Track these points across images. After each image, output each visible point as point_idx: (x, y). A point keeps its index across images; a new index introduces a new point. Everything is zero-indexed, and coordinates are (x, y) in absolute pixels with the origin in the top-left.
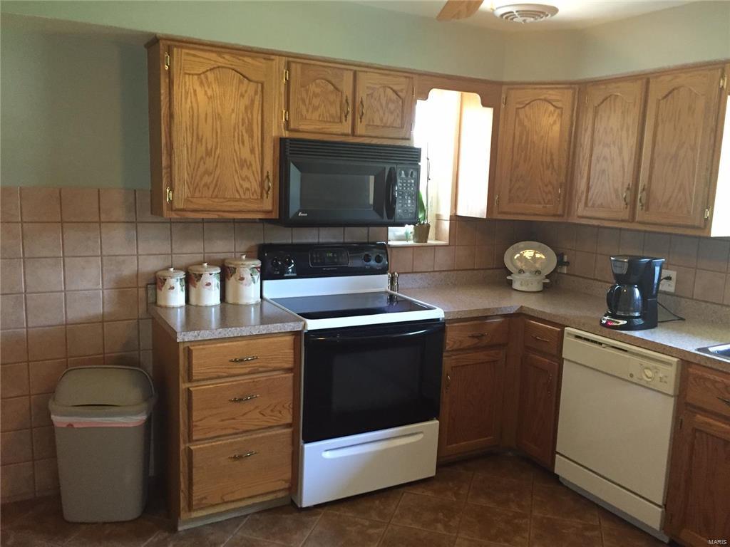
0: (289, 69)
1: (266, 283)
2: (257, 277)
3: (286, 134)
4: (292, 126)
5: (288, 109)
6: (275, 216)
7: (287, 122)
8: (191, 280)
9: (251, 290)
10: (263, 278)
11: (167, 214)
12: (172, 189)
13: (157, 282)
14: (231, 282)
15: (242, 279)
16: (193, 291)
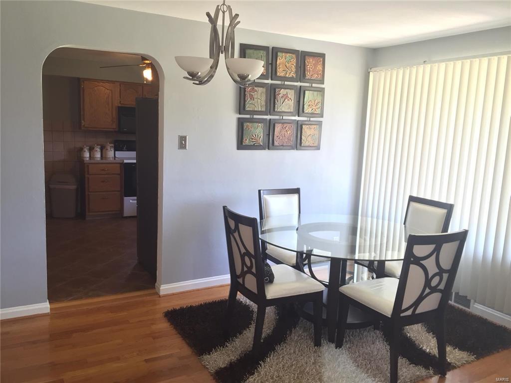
0: (120, 86)
1: (116, 152)
2: (113, 149)
3: (120, 105)
4: (122, 103)
5: (120, 97)
6: (117, 130)
7: (120, 102)
8: (91, 150)
9: (111, 153)
10: (115, 150)
11: (83, 128)
12: (84, 121)
13: (81, 150)
14: (104, 150)
15: (107, 149)
16: (92, 153)
